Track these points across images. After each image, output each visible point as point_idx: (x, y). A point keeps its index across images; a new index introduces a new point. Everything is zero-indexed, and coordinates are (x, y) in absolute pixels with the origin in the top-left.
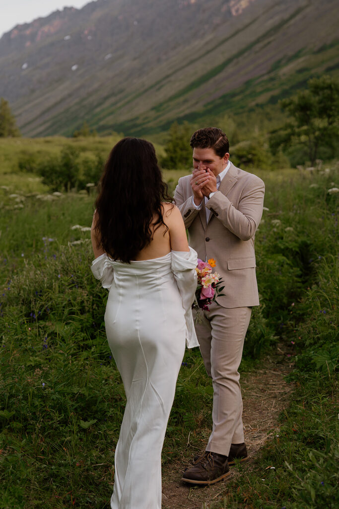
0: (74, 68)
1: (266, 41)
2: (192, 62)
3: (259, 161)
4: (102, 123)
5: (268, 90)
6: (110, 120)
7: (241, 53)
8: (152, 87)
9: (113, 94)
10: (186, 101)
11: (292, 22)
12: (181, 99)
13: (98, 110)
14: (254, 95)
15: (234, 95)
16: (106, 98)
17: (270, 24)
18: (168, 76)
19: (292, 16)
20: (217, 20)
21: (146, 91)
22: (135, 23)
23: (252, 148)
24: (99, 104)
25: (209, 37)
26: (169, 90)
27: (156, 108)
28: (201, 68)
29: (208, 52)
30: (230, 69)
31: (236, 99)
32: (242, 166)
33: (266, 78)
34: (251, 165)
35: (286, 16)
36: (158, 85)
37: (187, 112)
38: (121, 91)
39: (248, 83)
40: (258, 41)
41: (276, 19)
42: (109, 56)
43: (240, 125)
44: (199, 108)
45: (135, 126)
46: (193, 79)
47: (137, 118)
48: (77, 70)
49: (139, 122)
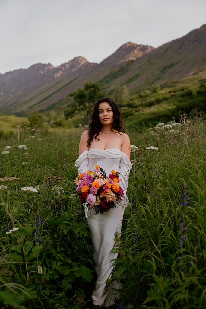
0: (2, 94)
1: (66, 87)
2: (42, 93)
3: (63, 125)
4: (11, 112)
5: (67, 103)
6: (14, 111)
7: (58, 91)
8: (29, 101)
9: (15, 103)
10: (40, 106)
11: (74, 81)
12: (38, 105)
13: (10, 108)
14: (62, 104)
15: (56, 104)
16: (13, 104)
17: (67, 81)
18: (33, 98)
19: (74, 80)
20: (50, 79)
21: (26, 102)
22: (23, 80)
23: (61, 121)
24: (10, 106)
25: (47, 85)
26: (34, 102)
27: (30, 108)
28: (45, 95)
29: (47, 90)
30: (55, 95)
31: (57, 105)
32: (58, 127)
33: (66, 99)
34: (60, 126)
35: (72, 79)
36: (30, 100)
37: (40, 109)
38: (18, 102)
39: (60, 100)
40: (63, 87)
41: (69, 80)
42: (13, 90)
43: (58, 114)
44: (44, 108)
45: (23, 113)
46: (42, 98)
47: (23, 111)
48: (3, 94)
49: (24, 112)
